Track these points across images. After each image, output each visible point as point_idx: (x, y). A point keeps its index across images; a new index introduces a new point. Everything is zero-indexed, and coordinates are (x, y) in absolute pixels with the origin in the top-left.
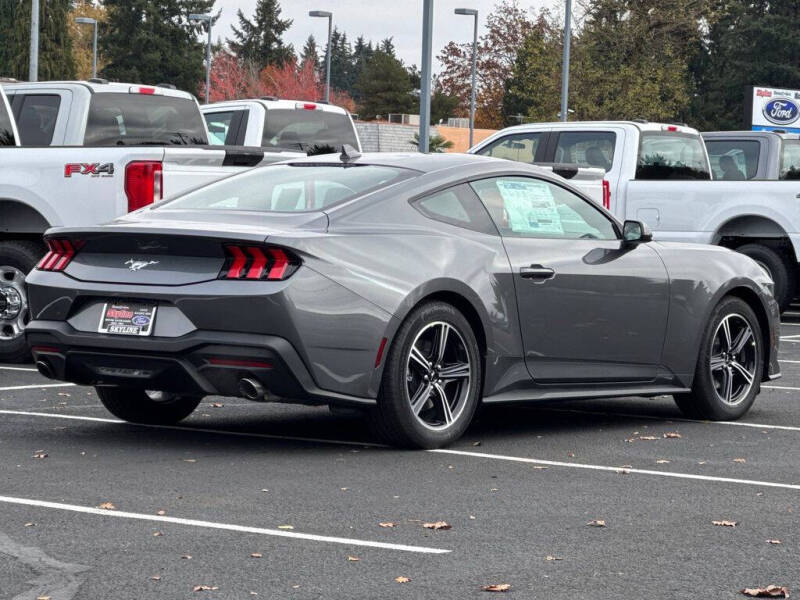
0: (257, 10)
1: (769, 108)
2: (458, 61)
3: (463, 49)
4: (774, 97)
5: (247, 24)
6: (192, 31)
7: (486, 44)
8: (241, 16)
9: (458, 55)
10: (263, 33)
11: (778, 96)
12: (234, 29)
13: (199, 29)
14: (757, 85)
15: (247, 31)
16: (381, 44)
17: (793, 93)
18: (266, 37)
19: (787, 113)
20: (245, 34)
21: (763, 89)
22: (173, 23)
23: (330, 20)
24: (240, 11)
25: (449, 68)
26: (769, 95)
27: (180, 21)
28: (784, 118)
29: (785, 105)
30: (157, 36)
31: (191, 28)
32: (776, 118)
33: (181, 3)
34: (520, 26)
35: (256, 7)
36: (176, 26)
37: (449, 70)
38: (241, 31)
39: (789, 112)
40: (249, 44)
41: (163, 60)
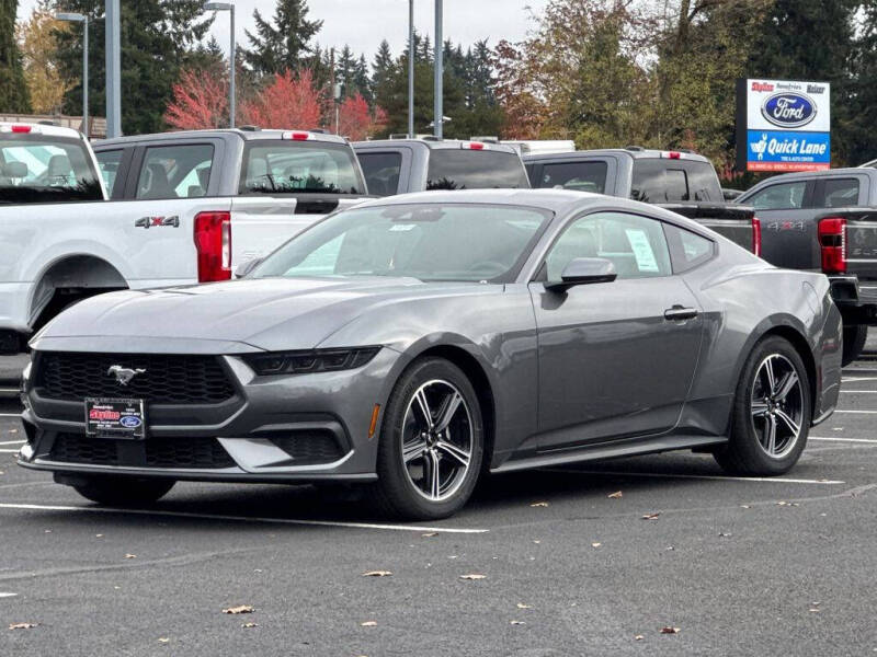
0: (278, 10)
1: (771, 107)
2: (513, 64)
3: (518, 49)
4: (776, 91)
5: (265, 27)
6: (180, 39)
7: (549, 41)
8: (258, 17)
9: (513, 57)
10: (286, 39)
11: (785, 90)
12: (249, 36)
13: (189, 37)
14: (753, 77)
15: (266, 36)
16: (473, 48)
17: (804, 85)
18: (290, 43)
19: (797, 113)
20: (263, 40)
21: (761, 82)
22: (156, 30)
23: (232, 13)
24: (256, 11)
25: (501, 73)
26: (770, 88)
27: (164, 27)
28: (793, 119)
29: (793, 101)
30: (134, 48)
31: (179, 36)
32: (781, 119)
33: (165, 4)
34: (589, 16)
35: (277, 6)
36: (161, 34)
37: (503, 75)
38: (258, 37)
39: (800, 111)
40: (268, 52)
41: (143, 77)
